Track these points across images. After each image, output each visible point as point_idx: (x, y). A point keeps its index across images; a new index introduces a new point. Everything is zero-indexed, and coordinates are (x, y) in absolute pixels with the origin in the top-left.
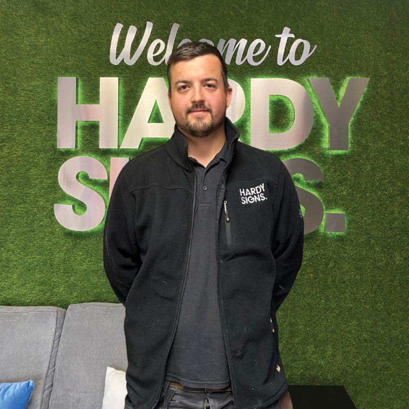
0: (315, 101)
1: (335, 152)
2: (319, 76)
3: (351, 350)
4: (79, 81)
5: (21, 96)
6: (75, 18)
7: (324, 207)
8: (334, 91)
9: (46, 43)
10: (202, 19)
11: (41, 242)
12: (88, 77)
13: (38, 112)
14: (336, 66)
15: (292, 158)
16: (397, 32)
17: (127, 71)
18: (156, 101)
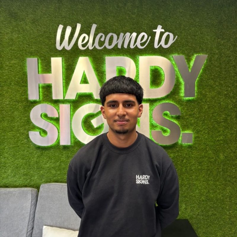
0: (176, 69)
1: (187, 98)
2: (179, 54)
3: (195, 206)
4: (39, 60)
5: (5, 70)
6: (34, 22)
7: (181, 130)
8: (187, 63)
9: (18, 37)
10: (110, 21)
11: (23, 153)
12: (44, 58)
13: (17, 79)
14: (188, 48)
15: (163, 102)
16: (225, 27)
17: (67, 53)
18: (84, 71)
